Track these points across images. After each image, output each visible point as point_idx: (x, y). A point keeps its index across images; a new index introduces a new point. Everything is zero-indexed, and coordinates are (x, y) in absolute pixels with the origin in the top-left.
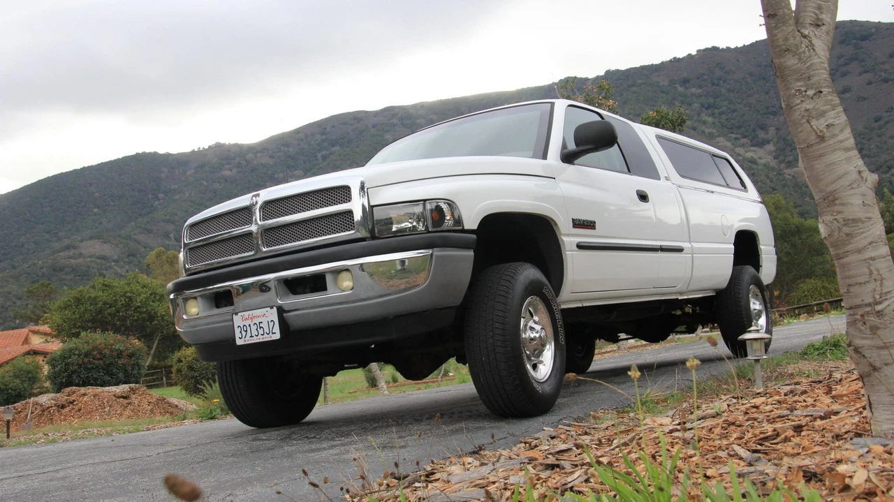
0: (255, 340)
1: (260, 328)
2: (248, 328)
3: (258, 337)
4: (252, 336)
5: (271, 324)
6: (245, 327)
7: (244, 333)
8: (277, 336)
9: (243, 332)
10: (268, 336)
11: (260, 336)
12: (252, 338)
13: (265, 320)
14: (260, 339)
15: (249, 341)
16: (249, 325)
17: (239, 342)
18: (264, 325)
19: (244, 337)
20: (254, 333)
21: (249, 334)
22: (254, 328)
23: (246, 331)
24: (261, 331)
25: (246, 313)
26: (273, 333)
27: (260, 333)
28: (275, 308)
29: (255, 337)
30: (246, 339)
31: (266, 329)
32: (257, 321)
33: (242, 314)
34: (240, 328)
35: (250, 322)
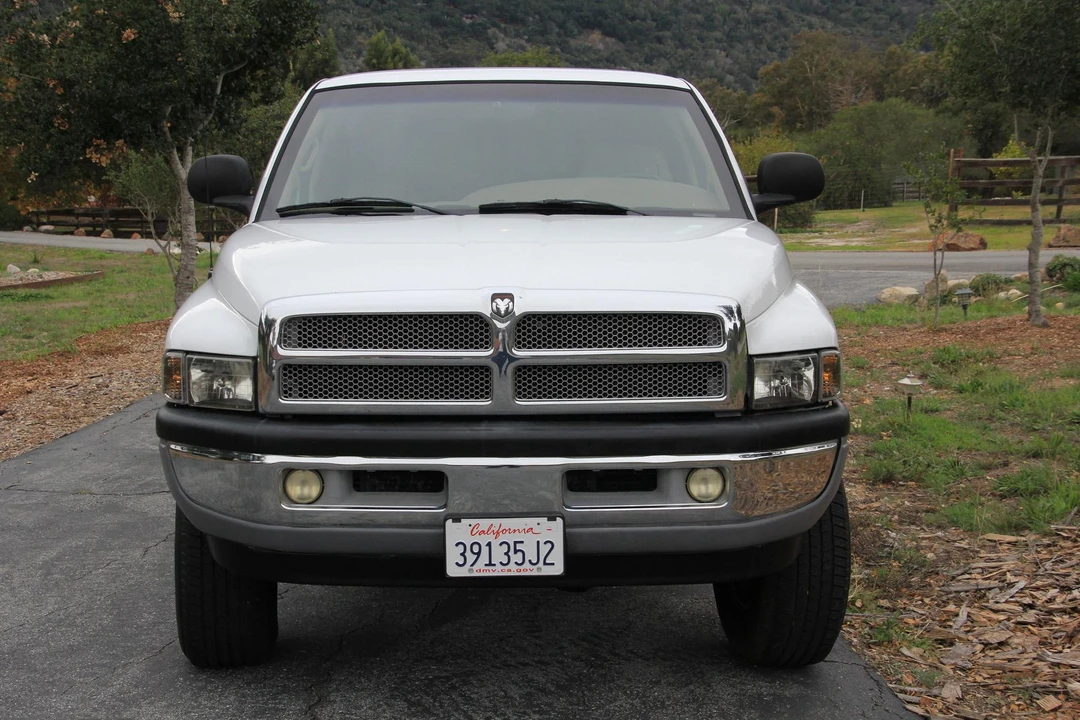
0: (498, 571)
1: (516, 551)
2: (485, 549)
4: (490, 564)
5: (544, 549)
6: (476, 546)
7: (471, 558)
8: (558, 569)
9: (468, 554)
10: (532, 567)
11: (512, 566)
12: (490, 568)
13: (530, 540)
14: (513, 570)
15: (480, 570)
16: (489, 544)
17: (452, 571)
18: (528, 549)
19: (469, 562)
20: (499, 559)
21: (483, 559)
22: (499, 550)
23: (479, 554)
24: (518, 558)
25: (485, 523)
26: (545, 564)
27: (513, 561)
28: (559, 521)
29: (499, 567)
30: (475, 567)
31: (531, 555)
32: (511, 539)
33: (473, 522)
34: (461, 547)
35: (490, 538)
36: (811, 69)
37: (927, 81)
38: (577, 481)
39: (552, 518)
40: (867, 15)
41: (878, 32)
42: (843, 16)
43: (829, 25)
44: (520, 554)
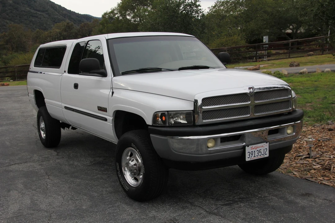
0: (256, 158)
1: (260, 152)
2: (254, 153)
3: (258, 157)
4: (255, 156)
5: (265, 150)
6: (252, 152)
7: (251, 155)
8: (268, 155)
9: (250, 155)
10: (263, 156)
11: (259, 156)
12: (255, 157)
13: (262, 149)
14: (259, 157)
15: (253, 158)
16: (255, 151)
17: (247, 160)
18: (262, 151)
19: (250, 157)
20: (256, 154)
21: (253, 155)
22: (256, 152)
23: (252, 154)
24: (260, 154)
25: (254, 146)
26: (265, 154)
27: (259, 155)
28: (268, 143)
29: (256, 157)
30: (252, 158)
31: (263, 153)
32: (258, 149)
33: (251, 146)
34: (249, 153)
35: (254, 150)
36: (15, 35)
37: (49, 39)
38: (271, 132)
39: (267, 143)
40: (23, 21)
41: (27, 25)
42: (16, 21)
43: (12, 23)
44: (260, 153)
